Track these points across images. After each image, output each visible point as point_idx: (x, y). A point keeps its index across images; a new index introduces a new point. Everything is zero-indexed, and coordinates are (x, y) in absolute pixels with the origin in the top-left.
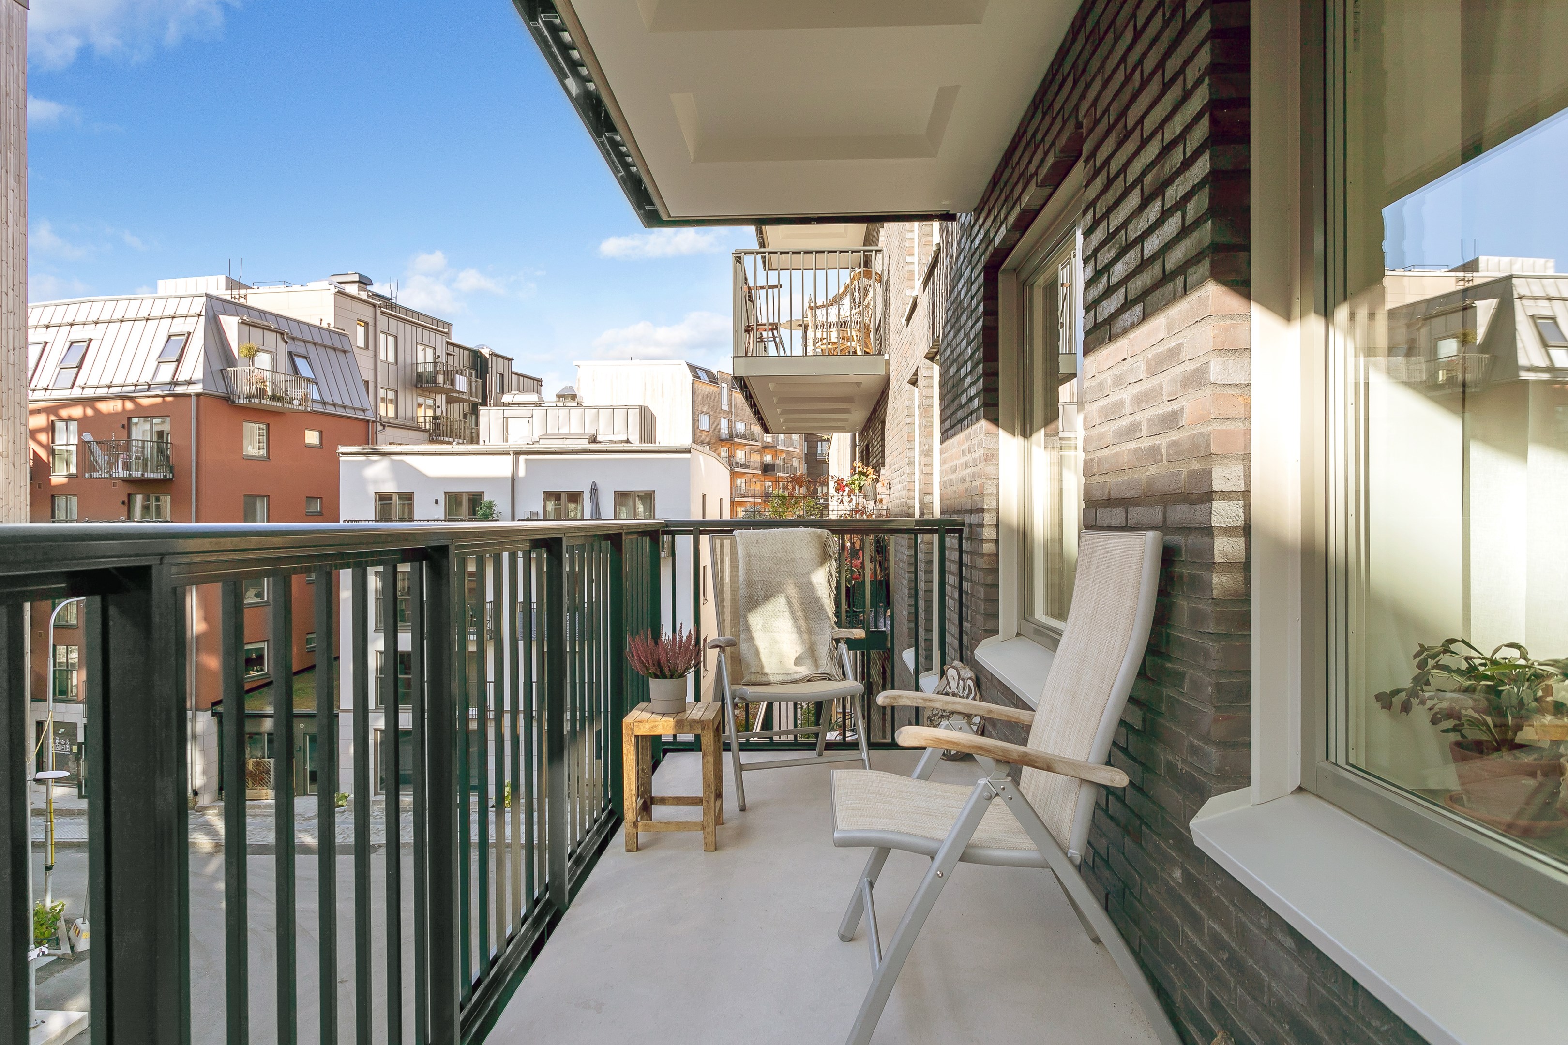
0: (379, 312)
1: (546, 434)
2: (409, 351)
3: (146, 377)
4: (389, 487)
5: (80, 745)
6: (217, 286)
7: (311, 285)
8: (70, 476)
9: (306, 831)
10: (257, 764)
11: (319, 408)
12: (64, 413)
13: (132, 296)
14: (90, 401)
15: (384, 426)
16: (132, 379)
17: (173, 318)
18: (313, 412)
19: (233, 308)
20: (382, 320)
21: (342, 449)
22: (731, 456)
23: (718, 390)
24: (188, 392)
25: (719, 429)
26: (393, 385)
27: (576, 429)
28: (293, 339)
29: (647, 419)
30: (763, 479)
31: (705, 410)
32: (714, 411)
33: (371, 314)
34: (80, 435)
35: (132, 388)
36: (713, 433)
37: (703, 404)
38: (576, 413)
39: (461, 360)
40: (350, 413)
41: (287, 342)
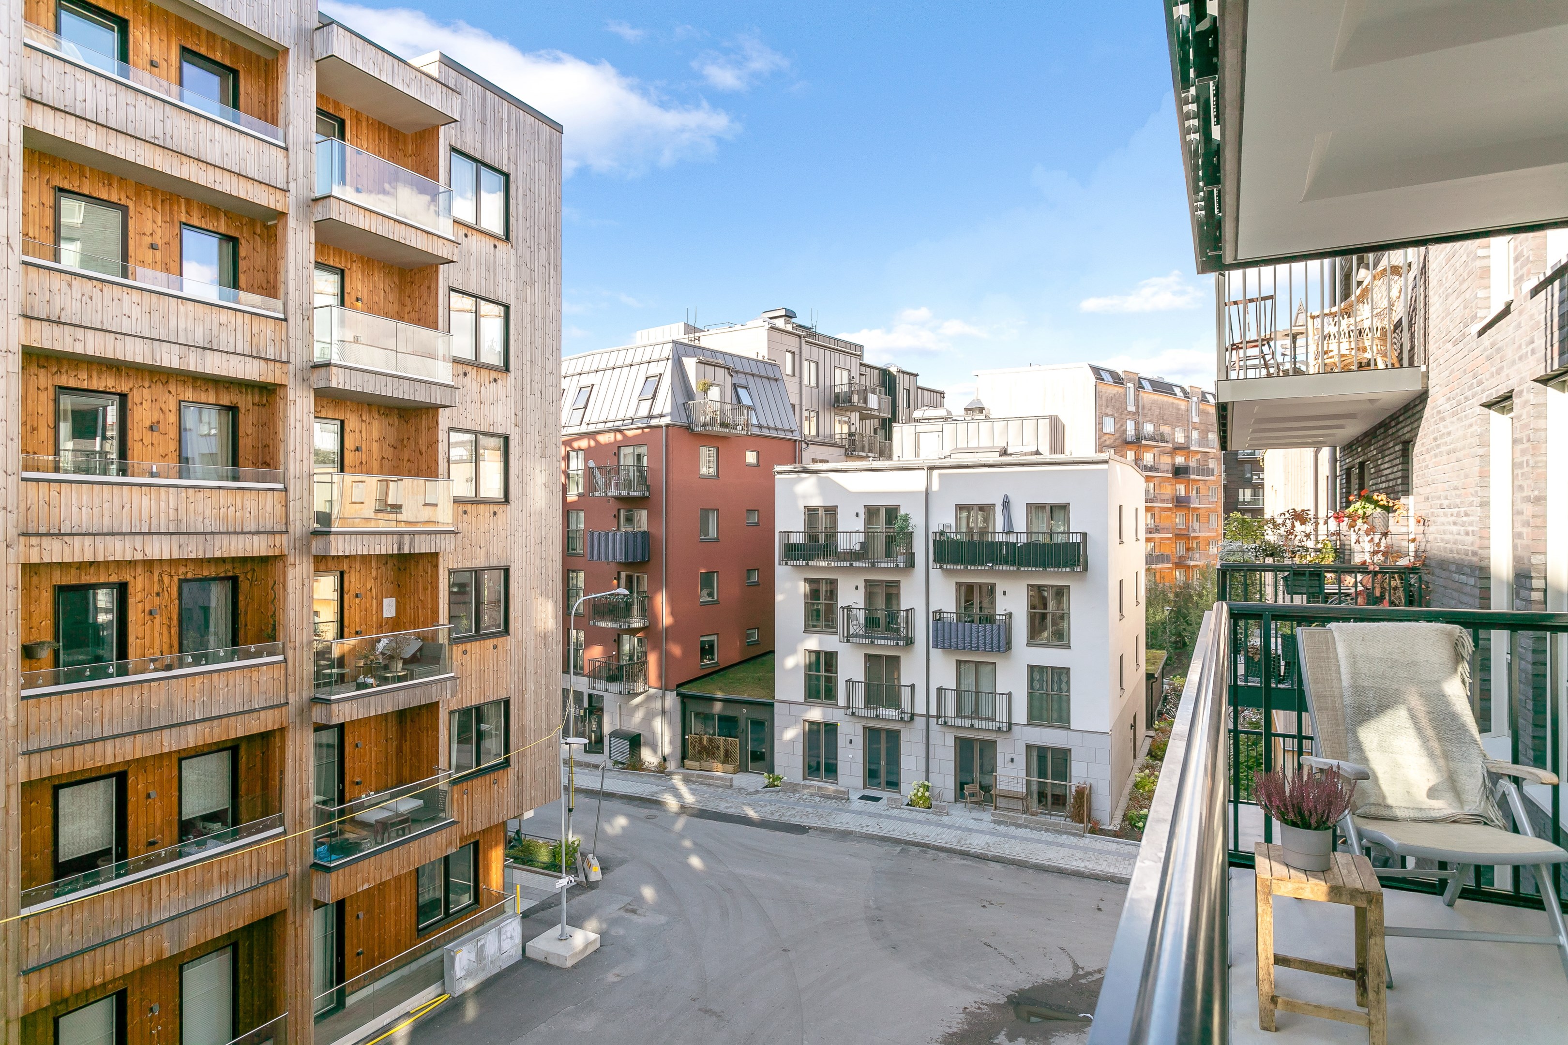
0: (803, 341)
1: (956, 448)
2: (828, 375)
3: (630, 414)
4: (816, 502)
5: (586, 709)
6: (677, 332)
7: (750, 324)
8: (579, 495)
9: (749, 804)
10: (710, 740)
11: (756, 431)
12: (576, 445)
13: (620, 348)
14: (592, 435)
15: (808, 444)
16: (621, 416)
17: (649, 362)
18: (753, 435)
19: (692, 349)
20: (806, 348)
21: (778, 468)
22: (1137, 460)
23: (1123, 391)
24: (660, 424)
25: (1124, 431)
26: (815, 407)
27: (985, 442)
28: (737, 372)
29: (1057, 429)
30: (1174, 482)
31: (1109, 412)
32: (1119, 413)
33: (798, 345)
34: (586, 462)
35: (621, 423)
36: (1118, 435)
37: (1107, 406)
38: (985, 426)
39: (872, 379)
40: (781, 435)
41: (732, 376)
